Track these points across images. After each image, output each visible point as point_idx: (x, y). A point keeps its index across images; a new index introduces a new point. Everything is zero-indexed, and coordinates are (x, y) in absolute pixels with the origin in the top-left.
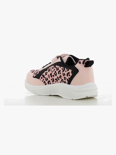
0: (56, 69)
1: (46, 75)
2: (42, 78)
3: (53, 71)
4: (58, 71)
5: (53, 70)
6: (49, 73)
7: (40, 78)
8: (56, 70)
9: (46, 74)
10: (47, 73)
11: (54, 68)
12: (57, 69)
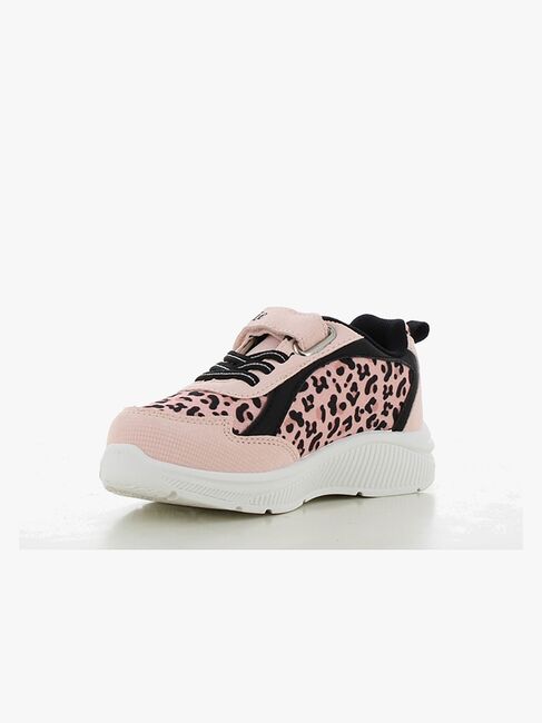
0: (359, 372)
1: (308, 409)
2: (290, 428)
3: (346, 386)
4: (367, 378)
5: (342, 380)
6: (322, 399)
7: (283, 428)
8: (356, 378)
9: (309, 404)
10: (311, 398)
11: (347, 371)
12: (363, 371)
